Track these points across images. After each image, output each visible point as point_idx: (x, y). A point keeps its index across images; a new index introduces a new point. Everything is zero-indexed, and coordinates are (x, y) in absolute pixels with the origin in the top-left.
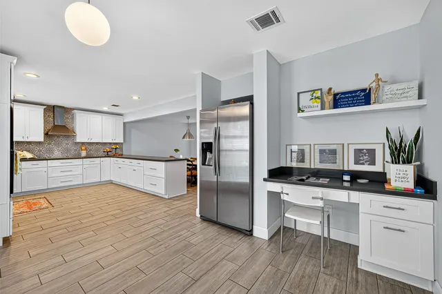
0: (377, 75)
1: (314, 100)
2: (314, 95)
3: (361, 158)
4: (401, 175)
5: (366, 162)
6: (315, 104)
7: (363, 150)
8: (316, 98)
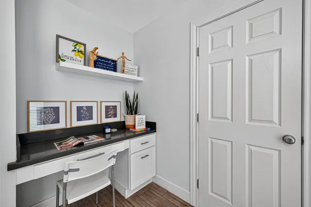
0: (123, 54)
1: (74, 52)
2: (77, 47)
3: (110, 113)
4: (141, 122)
5: (112, 115)
6: (78, 58)
7: (110, 106)
8: (79, 51)
